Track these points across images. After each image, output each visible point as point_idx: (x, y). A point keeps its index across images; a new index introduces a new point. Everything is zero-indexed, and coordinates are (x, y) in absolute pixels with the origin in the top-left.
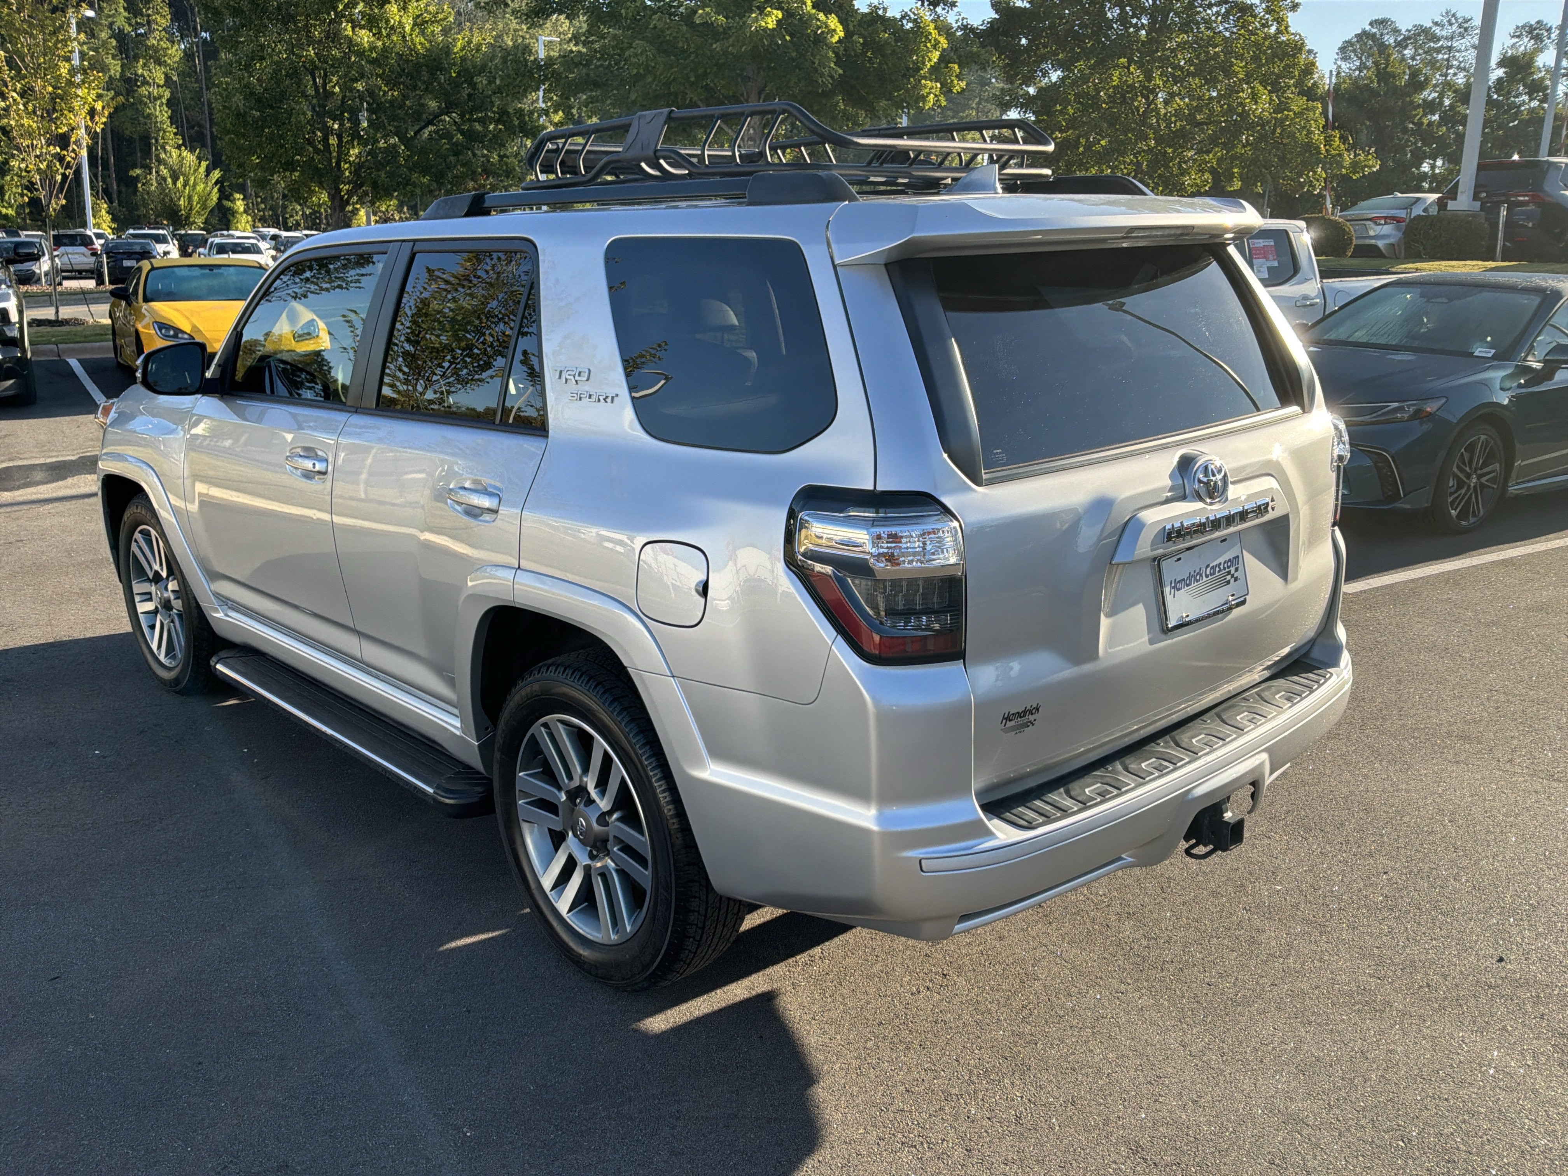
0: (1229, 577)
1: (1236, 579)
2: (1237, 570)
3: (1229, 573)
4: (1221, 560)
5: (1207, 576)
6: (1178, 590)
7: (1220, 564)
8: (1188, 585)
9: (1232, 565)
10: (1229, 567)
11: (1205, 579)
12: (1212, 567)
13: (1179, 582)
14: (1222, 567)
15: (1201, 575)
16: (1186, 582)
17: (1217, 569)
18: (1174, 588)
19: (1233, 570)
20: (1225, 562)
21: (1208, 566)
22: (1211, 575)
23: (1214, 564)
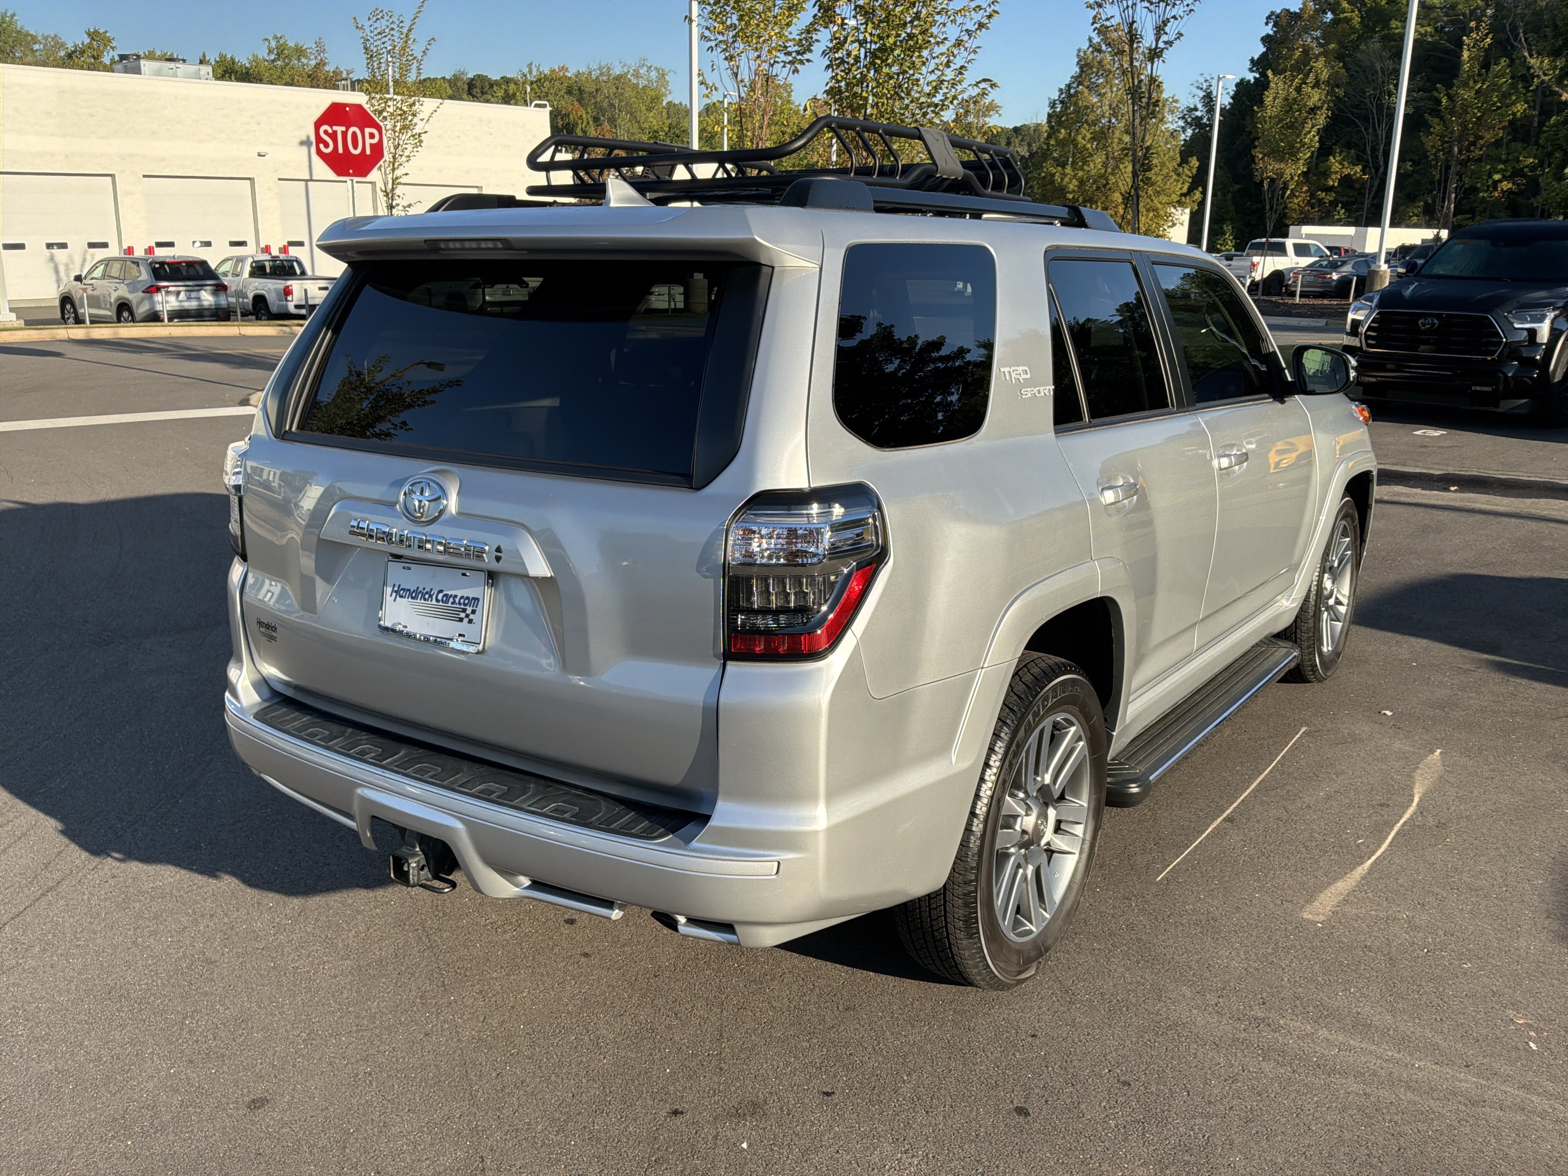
0: (463, 615)
1: (470, 621)
2: (473, 612)
3: (464, 610)
4: (460, 593)
5: (437, 601)
6: (401, 597)
7: (456, 596)
8: (413, 598)
9: (469, 604)
10: (465, 605)
11: (434, 602)
12: (446, 595)
13: (403, 589)
14: (457, 600)
15: (431, 596)
16: (414, 594)
17: (451, 600)
18: (396, 592)
19: (469, 611)
20: (462, 597)
21: (441, 591)
22: (443, 601)
23: (450, 593)
